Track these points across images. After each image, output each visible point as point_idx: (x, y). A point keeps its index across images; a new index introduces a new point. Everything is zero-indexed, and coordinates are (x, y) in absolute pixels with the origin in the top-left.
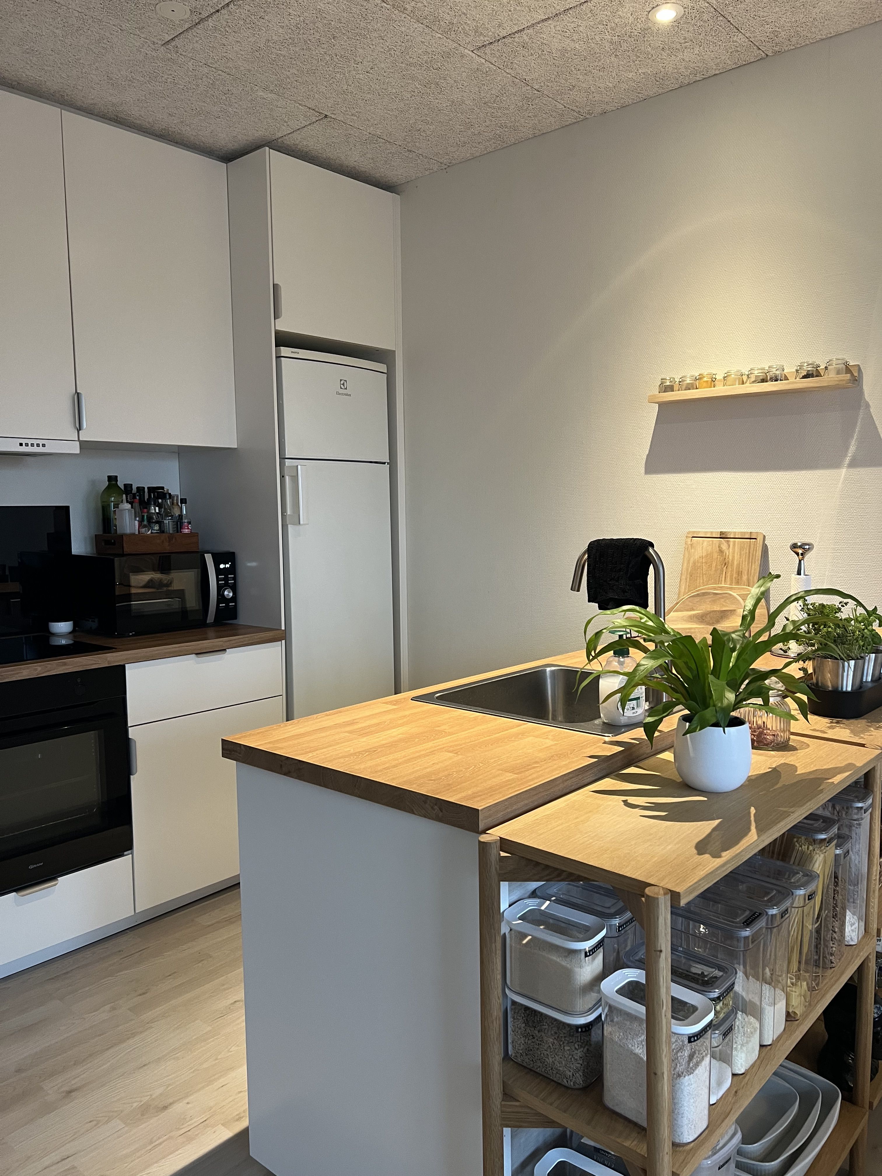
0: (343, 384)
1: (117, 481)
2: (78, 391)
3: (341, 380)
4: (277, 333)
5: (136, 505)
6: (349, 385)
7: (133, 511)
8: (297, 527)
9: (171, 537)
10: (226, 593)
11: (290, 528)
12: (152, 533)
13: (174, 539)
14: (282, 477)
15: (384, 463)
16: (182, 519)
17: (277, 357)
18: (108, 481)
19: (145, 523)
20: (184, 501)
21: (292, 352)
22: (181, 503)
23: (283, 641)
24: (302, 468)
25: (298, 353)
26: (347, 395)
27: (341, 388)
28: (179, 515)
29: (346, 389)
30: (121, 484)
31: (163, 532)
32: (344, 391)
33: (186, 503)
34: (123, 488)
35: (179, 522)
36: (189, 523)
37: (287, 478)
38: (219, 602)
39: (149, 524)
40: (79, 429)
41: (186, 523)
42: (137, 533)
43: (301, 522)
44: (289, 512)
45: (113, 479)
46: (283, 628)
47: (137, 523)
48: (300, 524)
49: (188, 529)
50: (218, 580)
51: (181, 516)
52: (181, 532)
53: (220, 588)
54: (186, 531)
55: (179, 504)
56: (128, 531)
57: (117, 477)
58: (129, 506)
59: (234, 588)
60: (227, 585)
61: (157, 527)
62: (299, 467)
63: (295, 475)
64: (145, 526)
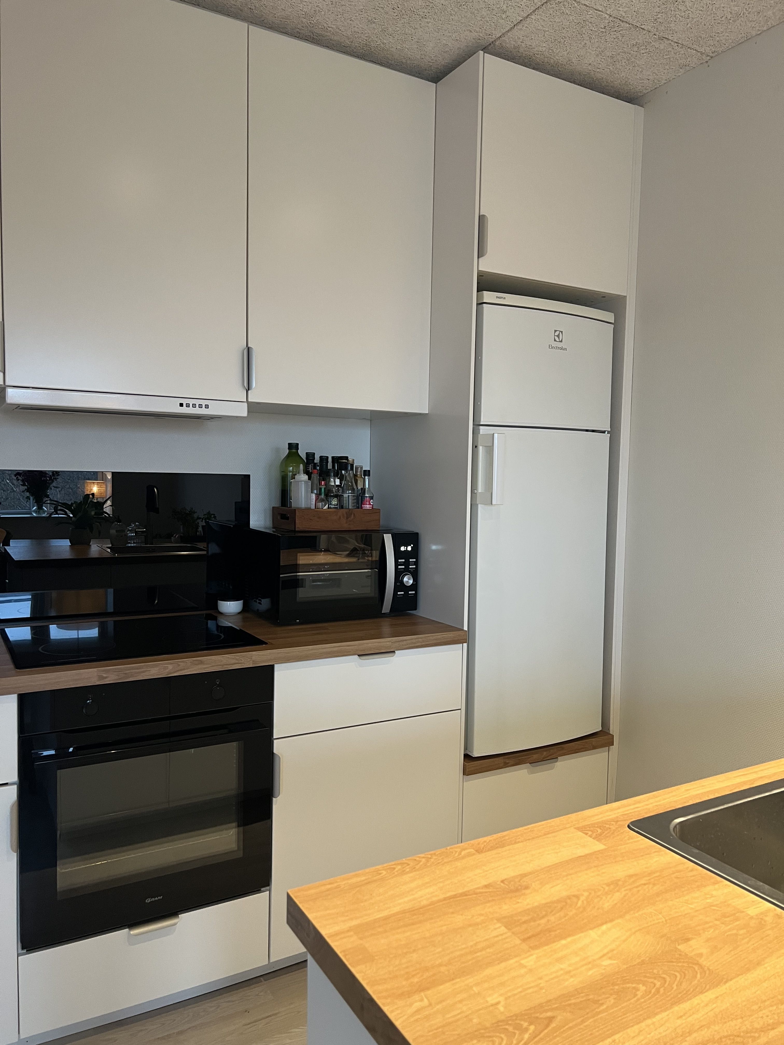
0: (558, 335)
1: (298, 449)
2: (249, 346)
3: (555, 331)
4: (481, 275)
5: (315, 476)
6: (564, 337)
7: (310, 484)
8: (489, 507)
9: (349, 514)
10: (405, 579)
11: (481, 508)
12: (329, 508)
13: (352, 516)
14: (475, 447)
15: (604, 432)
16: (364, 493)
17: (478, 304)
18: (289, 449)
19: (323, 496)
20: (367, 473)
21: (497, 297)
22: (365, 476)
23: (465, 645)
24: (498, 436)
25: (505, 298)
26: (561, 349)
27: (555, 340)
28: (362, 488)
29: (561, 341)
30: (302, 453)
31: (342, 507)
32: (560, 345)
33: (369, 475)
34: (304, 456)
35: (360, 497)
36: (371, 498)
37: (481, 449)
38: (396, 589)
39: (326, 499)
40: (248, 389)
41: (368, 498)
42: (313, 507)
43: (494, 502)
44: (480, 488)
45: (293, 447)
46: (466, 628)
47: (314, 496)
48: (492, 504)
49: (370, 504)
50: (397, 564)
51: (363, 490)
52: (362, 508)
53: (399, 574)
54: (368, 507)
55: (363, 477)
56: (303, 505)
57: (298, 444)
58: (306, 477)
59: (415, 575)
60: (407, 571)
61: (335, 502)
62: (496, 435)
63: (491, 445)
64: (322, 500)
